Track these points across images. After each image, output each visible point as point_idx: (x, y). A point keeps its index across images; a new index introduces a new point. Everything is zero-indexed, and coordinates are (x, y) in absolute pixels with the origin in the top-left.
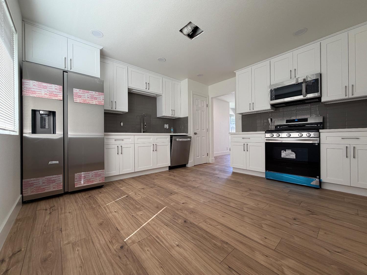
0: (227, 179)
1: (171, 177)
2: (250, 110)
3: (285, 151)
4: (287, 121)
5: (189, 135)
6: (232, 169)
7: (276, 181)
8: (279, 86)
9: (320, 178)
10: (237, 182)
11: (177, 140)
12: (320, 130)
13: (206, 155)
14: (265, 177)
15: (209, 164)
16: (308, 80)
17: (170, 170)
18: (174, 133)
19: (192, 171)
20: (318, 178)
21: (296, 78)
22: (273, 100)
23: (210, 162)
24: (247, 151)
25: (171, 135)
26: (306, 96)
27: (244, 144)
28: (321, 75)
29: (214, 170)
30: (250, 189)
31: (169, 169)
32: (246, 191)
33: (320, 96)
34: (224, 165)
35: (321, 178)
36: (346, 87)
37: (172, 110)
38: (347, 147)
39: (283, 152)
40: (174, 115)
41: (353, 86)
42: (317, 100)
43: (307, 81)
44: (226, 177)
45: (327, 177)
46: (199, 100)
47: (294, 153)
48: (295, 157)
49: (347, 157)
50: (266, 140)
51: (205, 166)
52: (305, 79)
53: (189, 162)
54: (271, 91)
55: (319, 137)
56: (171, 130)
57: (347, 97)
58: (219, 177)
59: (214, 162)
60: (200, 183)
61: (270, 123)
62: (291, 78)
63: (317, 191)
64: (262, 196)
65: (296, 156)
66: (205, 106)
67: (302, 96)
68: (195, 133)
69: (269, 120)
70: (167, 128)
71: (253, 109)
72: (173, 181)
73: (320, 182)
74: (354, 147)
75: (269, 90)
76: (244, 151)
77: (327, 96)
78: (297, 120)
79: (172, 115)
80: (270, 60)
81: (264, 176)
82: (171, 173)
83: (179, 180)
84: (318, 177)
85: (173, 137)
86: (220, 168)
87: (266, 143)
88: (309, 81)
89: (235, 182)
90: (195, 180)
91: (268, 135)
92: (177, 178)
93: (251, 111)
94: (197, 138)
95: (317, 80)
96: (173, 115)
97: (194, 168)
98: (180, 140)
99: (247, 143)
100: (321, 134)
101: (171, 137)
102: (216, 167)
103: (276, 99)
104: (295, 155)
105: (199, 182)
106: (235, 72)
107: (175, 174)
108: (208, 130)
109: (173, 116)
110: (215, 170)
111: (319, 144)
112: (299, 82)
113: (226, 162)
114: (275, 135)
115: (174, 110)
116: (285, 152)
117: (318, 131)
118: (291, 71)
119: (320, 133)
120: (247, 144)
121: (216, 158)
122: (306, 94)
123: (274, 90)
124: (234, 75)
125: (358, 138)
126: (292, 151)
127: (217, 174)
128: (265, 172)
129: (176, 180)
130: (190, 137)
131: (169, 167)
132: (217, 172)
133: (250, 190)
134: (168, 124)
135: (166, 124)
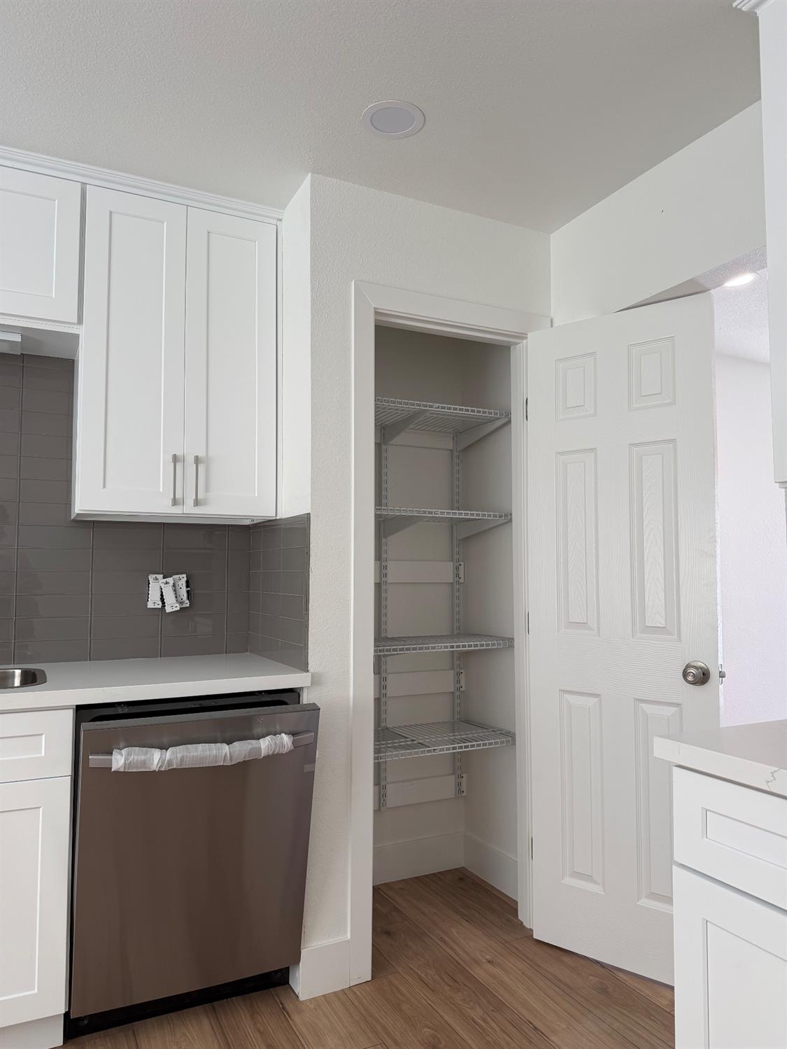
5: (315, 684)
25: (79, 708)
37: (177, 459)
53: (315, 945)
70: (171, 603)
96: (190, 501)
115: (198, 461)
134: (184, 576)
135: (164, 578)
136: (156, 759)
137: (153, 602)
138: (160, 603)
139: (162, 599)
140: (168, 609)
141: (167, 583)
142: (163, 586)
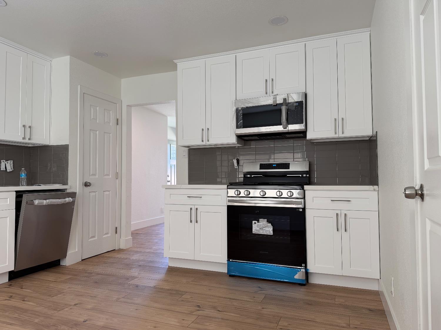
0: (155, 287)
1: (14, 303)
2: (203, 141)
3: (258, 221)
4: (262, 166)
5: (70, 188)
6: (167, 261)
7: (244, 279)
8: (249, 103)
9: (306, 267)
10: (174, 292)
11: (36, 202)
12: (305, 186)
13: (112, 231)
14: (226, 272)
15: (120, 251)
16: (290, 101)
17: (13, 282)
18: (28, 184)
19: (76, 275)
20: (303, 267)
21: (273, 94)
22: (240, 128)
23: (122, 247)
24: (197, 222)
25: (17, 192)
26: (287, 128)
27: (191, 209)
28: (306, 95)
29: (129, 266)
30: (199, 306)
31: (10, 279)
32: (191, 313)
33: (305, 130)
34: (152, 251)
35: (308, 267)
36: (335, 119)
37: (24, 126)
38: (337, 214)
39: (255, 223)
40: (29, 139)
41: (343, 119)
42: (302, 135)
43: (289, 103)
44: (152, 284)
45: (315, 264)
46: (98, 108)
47: (270, 225)
48: (271, 233)
49: (338, 230)
50: (229, 201)
51: (109, 257)
52: (286, 99)
53: (70, 252)
54: (237, 111)
55: (304, 198)
56: (19, 176)
57: (337, 136)
58: (137, 286)
59: (129, 245)
60: (93, 309)
61: (235, 168)
62: (266, 93)
63: (303, 289)
64: (219, 318)
65: (274, 230)
66: (113, 122)
67: (282, 126)
68: (85, 183)
69: (235, 161)
70: (9, 169)
71: (208, 141)
72: (16, 315)
73: (307, 273)
74: (345, 214)
75: (234, 109)
76: (191, 222)
77: (314, 130)
78: (275, 165)
79: (24, 138)
80: (235, 54)
81: (225, 270)
82: (15, 290)
83: (37, 309)
84: (304, 265)
85: (25, 196)
86: (142, 261)
87: (229, 207)
88: (291, 103)
89: (171, 293)
90: (81, 303)
91: (232, 192)
92: (29, 305)
93: (204, 143)
94: (92, 194)
95: (300, 103)
96: (27, 139)
97: (81, 267)
98: (43, 203)
99: (196, 207)
100: (306, 192)
101: (19, 195)
102: (135, 257)
103: (244, 127)
104: (272, 229)
105: (89, 307)
106: (175, 61)
107: (26, 291)
108: (117, 176)
109: (27, 141)
110: (131, 268)
111: (304, 209)
112: (278, 102)
113: (157, 243)
114: (243, 192)
115: (30, 127)
116: (258, 223)
117: (303, 189)
118: (266, 81)
119: (304, 191)
120: (197, 209)
121: (135, 234)
122: (286, 125)
123: (241, 109)
124: (174, 67)
125: (350, 201)
126: (268, 221)
127: (133, 278)
128: (226, 262)
129: (25, 311)
130: (73, 195)
131: (10, 273)
132: (134, 272)
133: (198, 309)
134: (12, 161)
135: (6, 161)
136: (45, 202)
137: (3, 168)
138: (5, 169)
139: (6, 168)
140: (8, 171)
141: (8, 163)
142: (6, 164)
